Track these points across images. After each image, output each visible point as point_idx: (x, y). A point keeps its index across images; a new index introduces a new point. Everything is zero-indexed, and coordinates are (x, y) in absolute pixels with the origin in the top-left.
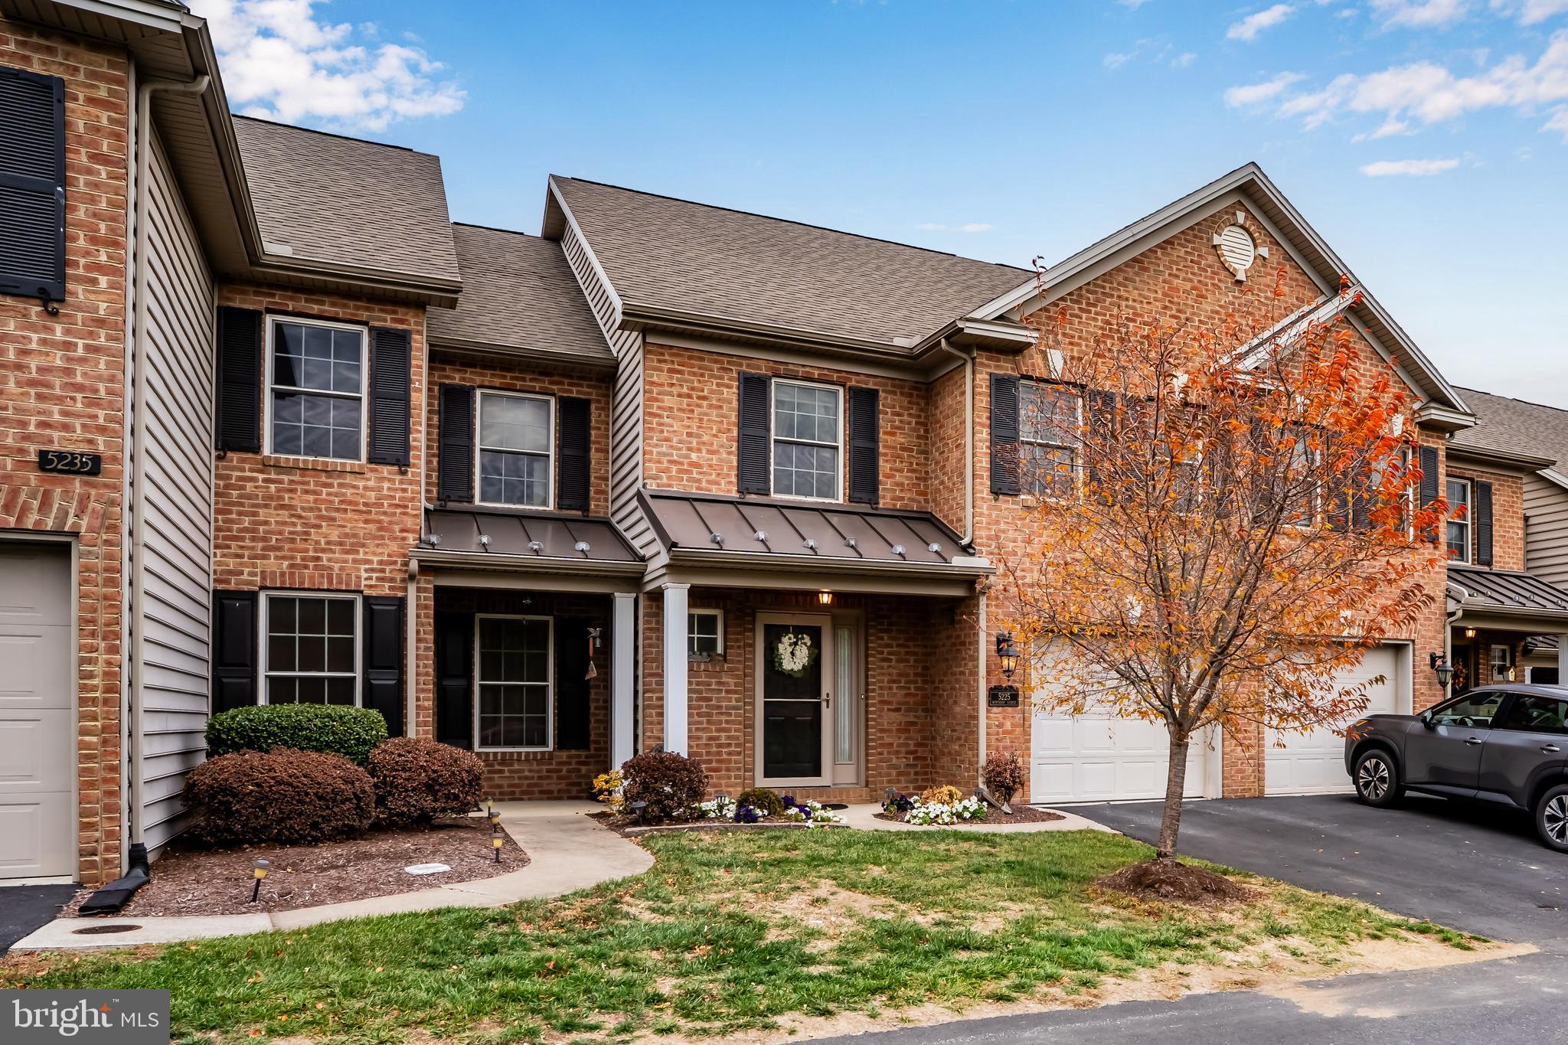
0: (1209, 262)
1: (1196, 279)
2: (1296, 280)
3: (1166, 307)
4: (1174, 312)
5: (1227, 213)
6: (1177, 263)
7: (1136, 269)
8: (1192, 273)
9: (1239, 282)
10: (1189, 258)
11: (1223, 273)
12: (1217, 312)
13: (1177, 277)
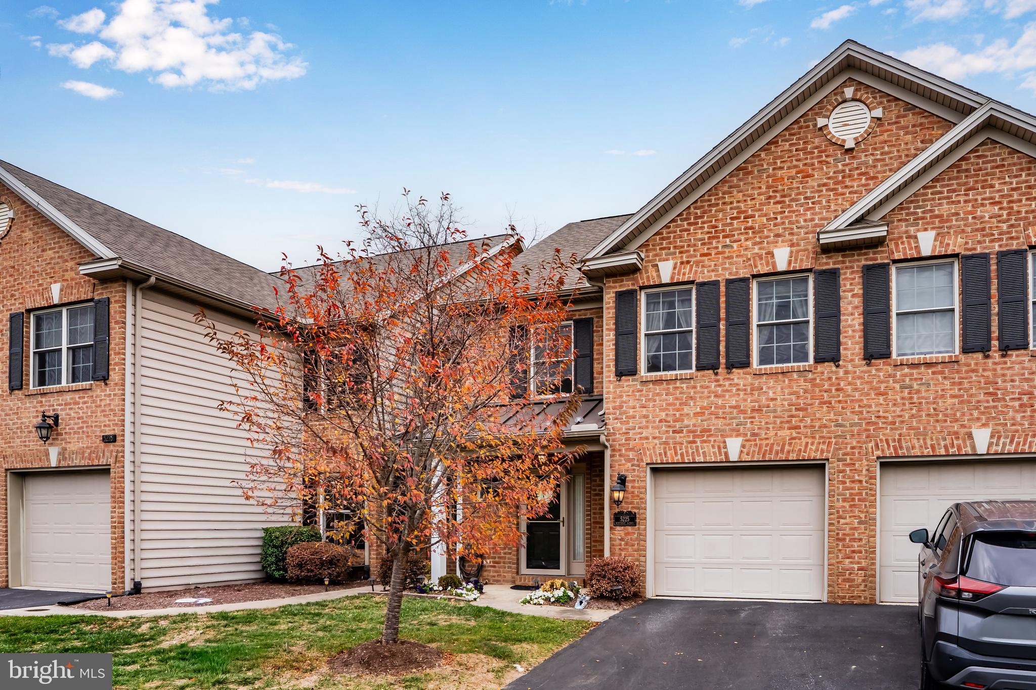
0: (816, 144)
1: (801, 164)
2: (921, 124)
3: (770, 197)
4: (778, 199)
5: (835, 94)
6: (781, 157)
7: (741, 176)
8: (797, 160)
9: (851, 150)
10: (794, 149)
11: (831, 149)
12: (825, 185)
13: (781, 168)
